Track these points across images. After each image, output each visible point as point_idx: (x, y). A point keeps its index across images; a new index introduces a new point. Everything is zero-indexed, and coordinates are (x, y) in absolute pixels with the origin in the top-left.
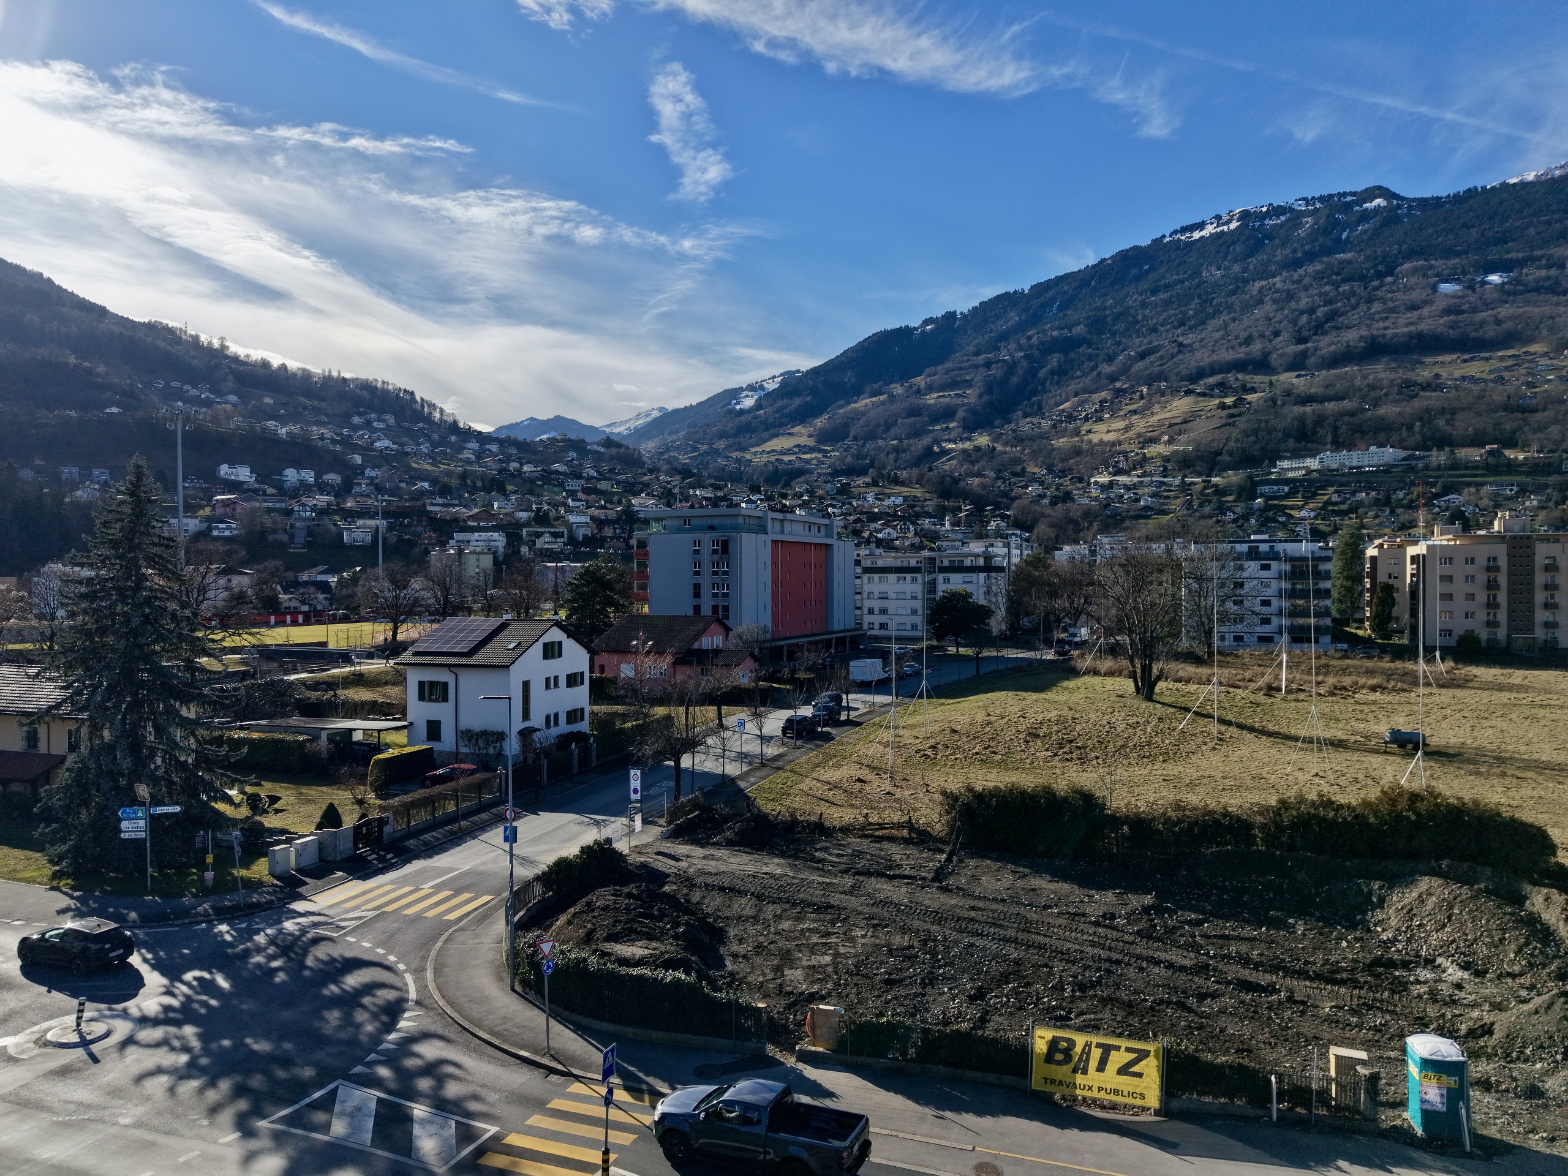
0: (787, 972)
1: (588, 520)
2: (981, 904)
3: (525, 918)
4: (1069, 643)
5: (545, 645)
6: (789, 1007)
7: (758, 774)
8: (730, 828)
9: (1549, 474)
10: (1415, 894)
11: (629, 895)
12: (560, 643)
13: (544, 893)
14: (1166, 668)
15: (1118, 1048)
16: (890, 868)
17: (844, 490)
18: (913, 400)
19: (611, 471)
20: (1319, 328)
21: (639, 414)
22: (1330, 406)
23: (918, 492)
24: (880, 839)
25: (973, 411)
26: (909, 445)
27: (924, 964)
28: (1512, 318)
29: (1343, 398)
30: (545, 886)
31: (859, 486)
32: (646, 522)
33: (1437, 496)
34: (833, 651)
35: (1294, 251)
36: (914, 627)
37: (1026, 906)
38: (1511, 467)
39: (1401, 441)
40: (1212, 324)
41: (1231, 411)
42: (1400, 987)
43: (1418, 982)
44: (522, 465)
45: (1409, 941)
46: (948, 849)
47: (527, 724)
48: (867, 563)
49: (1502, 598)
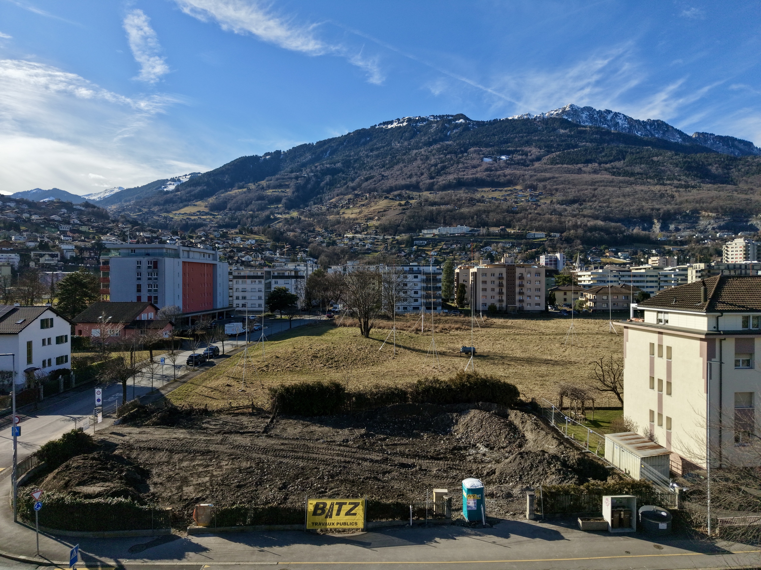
0: (185, 489)
1: (74, 248)
2: (286, 442)
3: (26, 479)
4: (333, 312)
5: (42, 321)
6: (185, 507)
7: (172, 386)
8: (155, 416)
9: (522, 239)
10: (469, 418)
11: (93, 459)
12: (52, 320)
13: (39, 463)
14: (374, 323)
15: (345, 503)
16: (242, 428)
17: (224, 236)
18: (260, 192)
19: (89, 220)
20: (439, 173)
21: (106, 190)
22: (443, 207)
23: (263, 238)
24: (237, 415)
25: (289, 200)
26: (258, 214)
27: (257, 474)
28: (510, 174)
29: (447, 204)
30: (39, 459)
31: (232, 234)
32: (109, 250)
33: (482, 247)
34: (216, 319)
35: (429, 138)
36: (260, 306)
37: (308, 440)
38: (509, 236)
39: (469, 223)
40: (396, 167)
41: (404, 207)
42: (463, 458)
43: (470, 455)
44: (31, 215)
45: (467, 438)
46: (271, 416)
47: (30, 366)
48: (236, 274)
49: (504, 290)
